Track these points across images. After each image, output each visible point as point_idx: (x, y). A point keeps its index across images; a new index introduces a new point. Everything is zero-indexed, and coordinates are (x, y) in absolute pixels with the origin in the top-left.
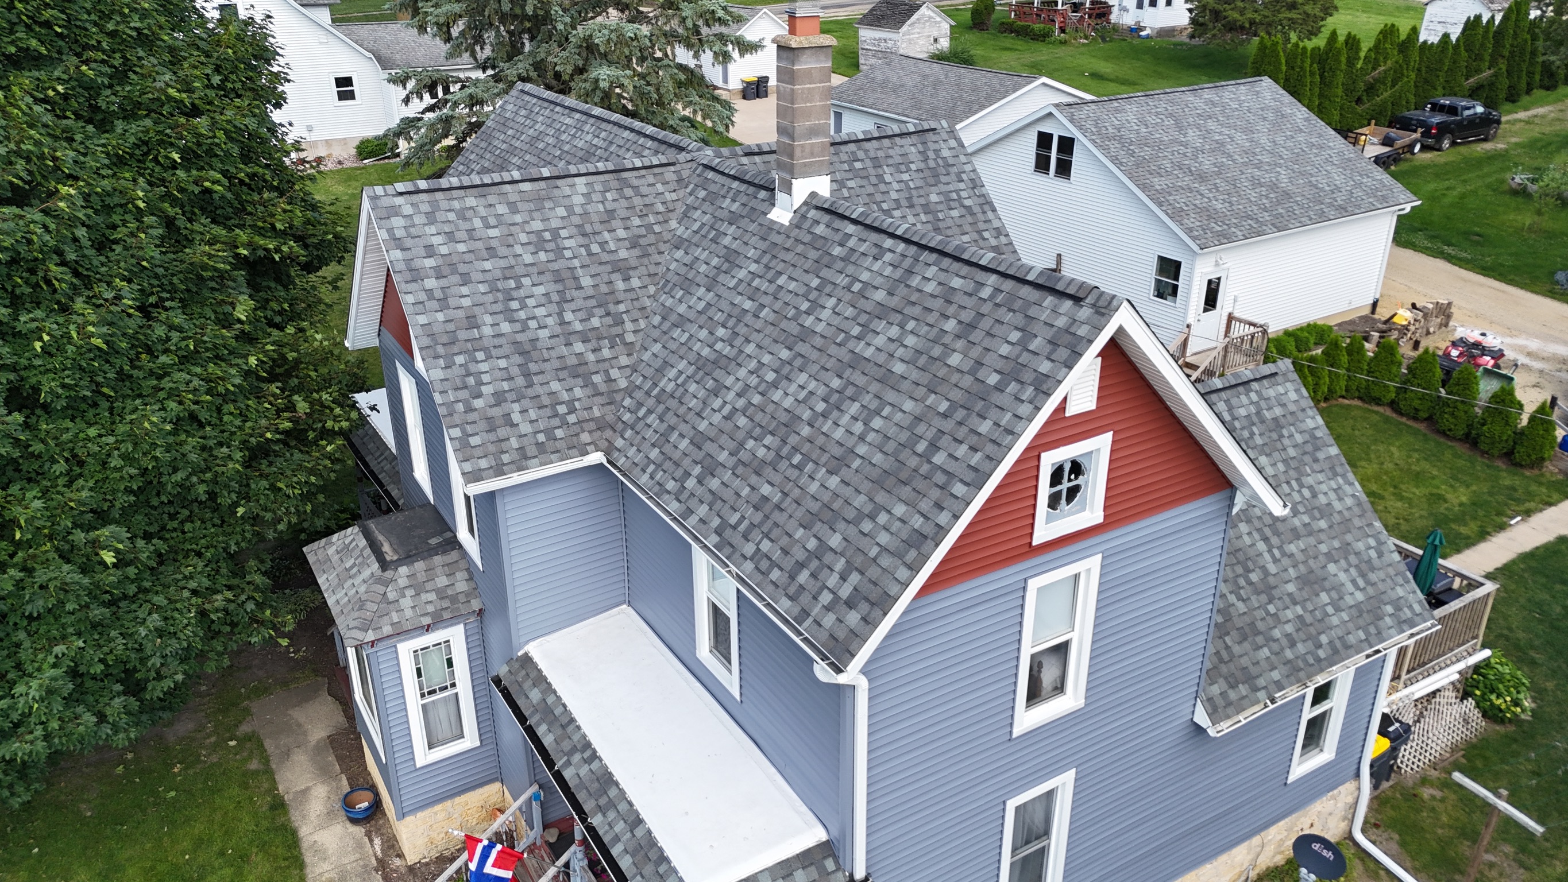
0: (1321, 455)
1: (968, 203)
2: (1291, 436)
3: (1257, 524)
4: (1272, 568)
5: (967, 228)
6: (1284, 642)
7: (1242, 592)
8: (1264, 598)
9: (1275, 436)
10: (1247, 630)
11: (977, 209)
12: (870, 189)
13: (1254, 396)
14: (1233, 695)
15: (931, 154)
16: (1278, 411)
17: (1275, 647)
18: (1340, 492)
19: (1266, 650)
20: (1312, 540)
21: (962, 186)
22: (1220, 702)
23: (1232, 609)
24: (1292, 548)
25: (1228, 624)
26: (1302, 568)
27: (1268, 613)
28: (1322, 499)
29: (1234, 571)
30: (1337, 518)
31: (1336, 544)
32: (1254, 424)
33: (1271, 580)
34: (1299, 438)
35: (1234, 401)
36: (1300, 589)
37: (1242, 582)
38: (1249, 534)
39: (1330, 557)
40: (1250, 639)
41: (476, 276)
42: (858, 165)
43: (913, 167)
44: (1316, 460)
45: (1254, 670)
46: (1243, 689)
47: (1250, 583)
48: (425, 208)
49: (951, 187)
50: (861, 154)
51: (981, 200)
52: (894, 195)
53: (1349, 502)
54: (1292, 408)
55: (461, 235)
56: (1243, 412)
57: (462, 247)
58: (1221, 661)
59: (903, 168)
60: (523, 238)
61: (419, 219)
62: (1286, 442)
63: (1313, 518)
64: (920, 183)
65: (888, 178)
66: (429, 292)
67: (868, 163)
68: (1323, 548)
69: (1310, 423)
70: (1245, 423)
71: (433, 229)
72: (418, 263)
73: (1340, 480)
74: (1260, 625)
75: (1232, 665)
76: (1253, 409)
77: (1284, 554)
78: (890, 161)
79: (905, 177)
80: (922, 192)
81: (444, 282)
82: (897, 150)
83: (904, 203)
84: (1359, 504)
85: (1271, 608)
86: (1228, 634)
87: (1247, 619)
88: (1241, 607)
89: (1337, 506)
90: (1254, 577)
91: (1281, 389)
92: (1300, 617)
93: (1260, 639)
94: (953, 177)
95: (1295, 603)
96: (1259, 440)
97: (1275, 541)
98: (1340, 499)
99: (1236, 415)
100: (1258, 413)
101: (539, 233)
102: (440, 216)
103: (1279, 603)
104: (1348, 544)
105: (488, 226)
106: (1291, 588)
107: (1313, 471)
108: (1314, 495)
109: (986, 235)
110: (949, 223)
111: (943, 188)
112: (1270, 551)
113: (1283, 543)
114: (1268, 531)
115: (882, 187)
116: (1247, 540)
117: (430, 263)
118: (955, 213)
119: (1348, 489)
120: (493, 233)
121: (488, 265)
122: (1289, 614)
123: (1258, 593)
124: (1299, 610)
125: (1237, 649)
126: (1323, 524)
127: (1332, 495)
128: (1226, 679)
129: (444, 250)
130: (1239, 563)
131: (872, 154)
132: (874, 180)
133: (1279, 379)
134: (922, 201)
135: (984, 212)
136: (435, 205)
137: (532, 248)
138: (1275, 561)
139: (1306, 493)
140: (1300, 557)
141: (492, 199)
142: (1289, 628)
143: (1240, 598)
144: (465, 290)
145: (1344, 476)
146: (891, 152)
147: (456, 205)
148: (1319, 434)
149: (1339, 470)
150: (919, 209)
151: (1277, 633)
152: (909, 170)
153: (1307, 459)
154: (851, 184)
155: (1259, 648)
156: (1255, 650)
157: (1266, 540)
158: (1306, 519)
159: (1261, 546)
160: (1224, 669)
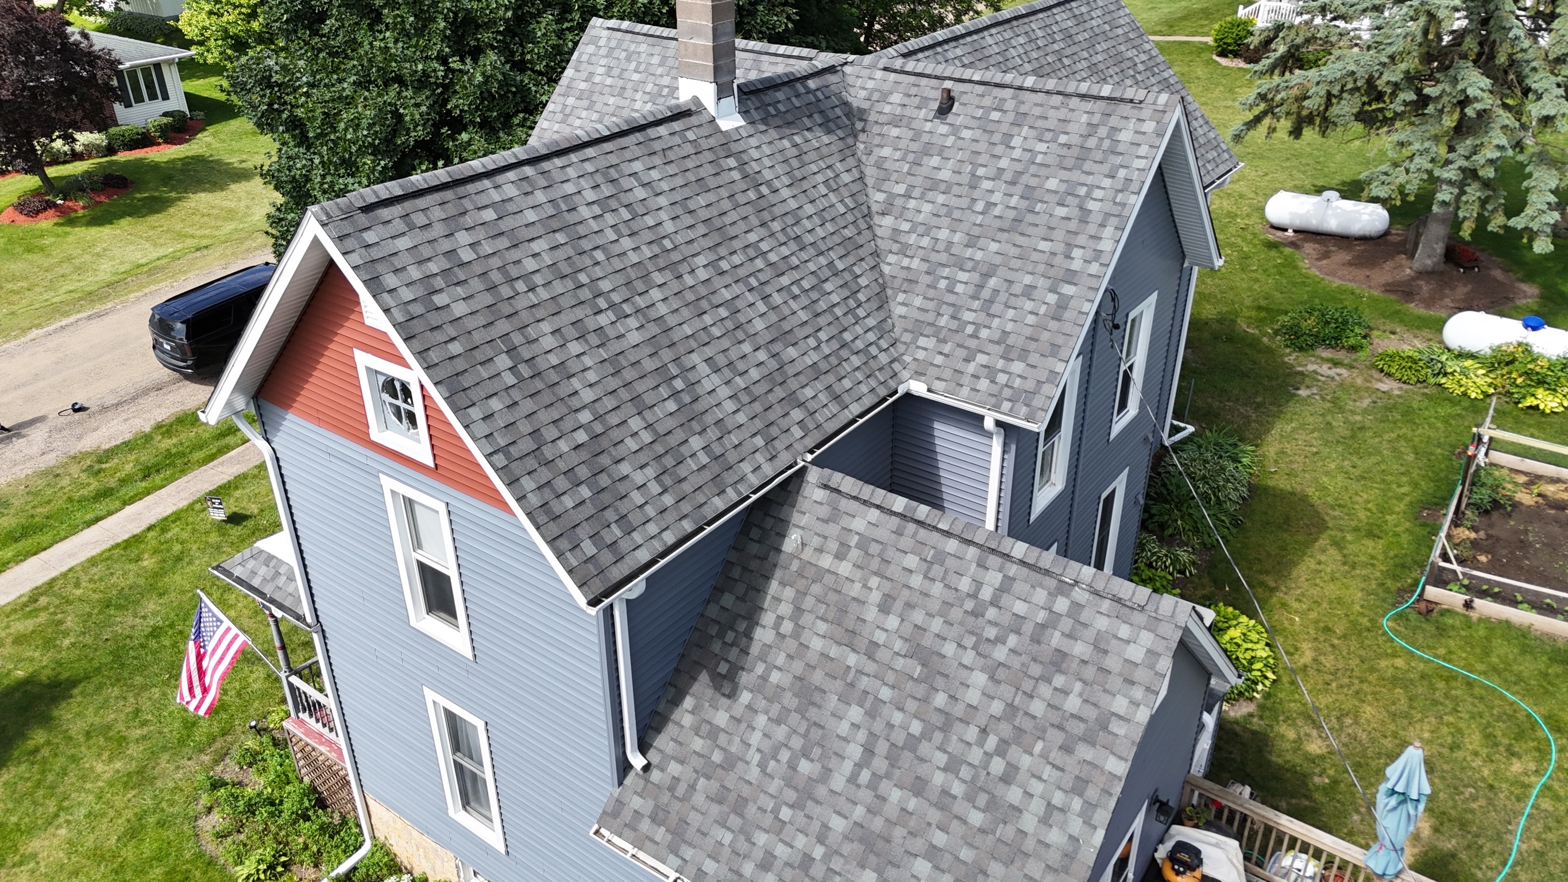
0: (1084, 752)
1: (1092, 205)
2: (1066, 693)
3: (878, 726)
4: (838, 782)
5: (1059, 235)
6: (758, 854)
7: (772, 763)
8: (791, 795)
9: (1036, 670)
10: (732, 797)
11: (1096, 218)
12: (982, 147)
13: (1062, 605)
14: (645, 825)
15: (1103, 131)
16: (1080, 649)
17: (743, 846)
18: (1057, 816)
19: (728, 838)
20: (934, 815)
21: (1107, 182)
22: (627, 815)
23: (740, 764)
24: (895, 795)
25: (719, 771)
26: (877, 824)
27: (776, 811)
28: (1014, 795)
29: (789, 737)
30: (1008, 832)
31: (966, 854)
32: (1018, 632)
33: (821, 791)
34: (1073, 703)
35: (1019, 587)
36: (846, 837)
37: (785, 756)
38: (855, 726)
39: (933, 853)
40: (725, 808)
41: (598, 106)
42: (995, 116)
43: (1063, 139)
44: (1067, 749)
45: (690, 834)
46: (660, 834)
47: (792, 766)
48: (613, 44)
49: (1089, 180)
50: (1010, 105)
51: (1116, 210)
52: (1004, 163)
53: (1055, 836)
54: (1112, 663)
55: (616, 72)
56: (1020, 608)
57: (609, 81)
58: (671, 789)
59: (1048, 136)
60: (649, 87)
61: (603, 51)
62: (1045, 690)
63: (970, 798)
64: (1050, 160)
65: (1016, 142)
66: (565, 106)
67: (1010, 117)
68: (940, 839)
69: (1120, 705)
70: (1006, 619)
71: (603, 61)
72: (575, 84)
73: (1077, 804)
74: (751, 810)
75: (676, 806)
76: (1041, 616)
77: (873, 785)
78: (1040, 123)
79: (1042, 147)
80: (1044, 172)
81: (579, 103)
82: (1063, 113)
83: (1008, 176)
84: (1069, 856)
85: (785, 813)
86: (708, 778)
87: (746, 791)
88: (754, 773)
89: (1029, 822)
90: (805, 767)
91: (1124, 631)
92: (807, 860)
93: (734, 821)
94: (1105, 168)
95: (821, 840)
96: (1000, 653)
97: (880, 764)
98: (1045, 821)
99: (1005, 600)
100: (1043, 626)
101: (661, 87)
102: (616, 54)
103: (801, 819)
104: (985, 873)
105: (636, 71)
106: (838, 824)
107: (1044, 756)
108: (1007, 779)
109: (1077, 253)
110: (1043, 219)
111: (1076, 176)
112: (859, 766)
113: (888, 776)
114: (882, 747)
115: (999, 150)
116: (844, 728)
117: (583, 86)
118: (1061, 211)
119: (1076, 826)
120: (636, 77)
121: (612, 100)
122: (800, 841)
123: (789, 783)
124: (818, 852)
125: (699, 799)
126: (976, 818)
127: (1037, 806)
128: (657, 806)
129: (597, 79)
130: (805, 736)
131: (1023, 109)
132: (997, 138)
133: (1139, 618)
134: (1034, 182)
135: (1102, 225)
136: (620, 41)
137: (647, 97)
138: (852, 780)
139: (997, 766)
140: (891, 810)
141: (657, 50)
142: (781, 851)
143: (762, 766)
144: (584, 114)
145: (1090, 807)
146: (1052, 113)
147: (633, 47)
148: (1118, 728)
149: (1092, 793)
150: (1019, 189)
151: (761, 839)
152: (1054, 140)
153: (1056, 737)
154: (966, 134)
155: (723, 824)
156: (716, 821)
157: (869, 751)
158: (957, 789)
159: (855, 751)
160: (665, 797)
